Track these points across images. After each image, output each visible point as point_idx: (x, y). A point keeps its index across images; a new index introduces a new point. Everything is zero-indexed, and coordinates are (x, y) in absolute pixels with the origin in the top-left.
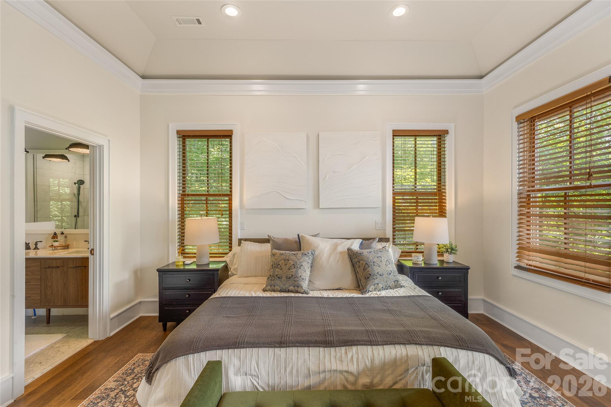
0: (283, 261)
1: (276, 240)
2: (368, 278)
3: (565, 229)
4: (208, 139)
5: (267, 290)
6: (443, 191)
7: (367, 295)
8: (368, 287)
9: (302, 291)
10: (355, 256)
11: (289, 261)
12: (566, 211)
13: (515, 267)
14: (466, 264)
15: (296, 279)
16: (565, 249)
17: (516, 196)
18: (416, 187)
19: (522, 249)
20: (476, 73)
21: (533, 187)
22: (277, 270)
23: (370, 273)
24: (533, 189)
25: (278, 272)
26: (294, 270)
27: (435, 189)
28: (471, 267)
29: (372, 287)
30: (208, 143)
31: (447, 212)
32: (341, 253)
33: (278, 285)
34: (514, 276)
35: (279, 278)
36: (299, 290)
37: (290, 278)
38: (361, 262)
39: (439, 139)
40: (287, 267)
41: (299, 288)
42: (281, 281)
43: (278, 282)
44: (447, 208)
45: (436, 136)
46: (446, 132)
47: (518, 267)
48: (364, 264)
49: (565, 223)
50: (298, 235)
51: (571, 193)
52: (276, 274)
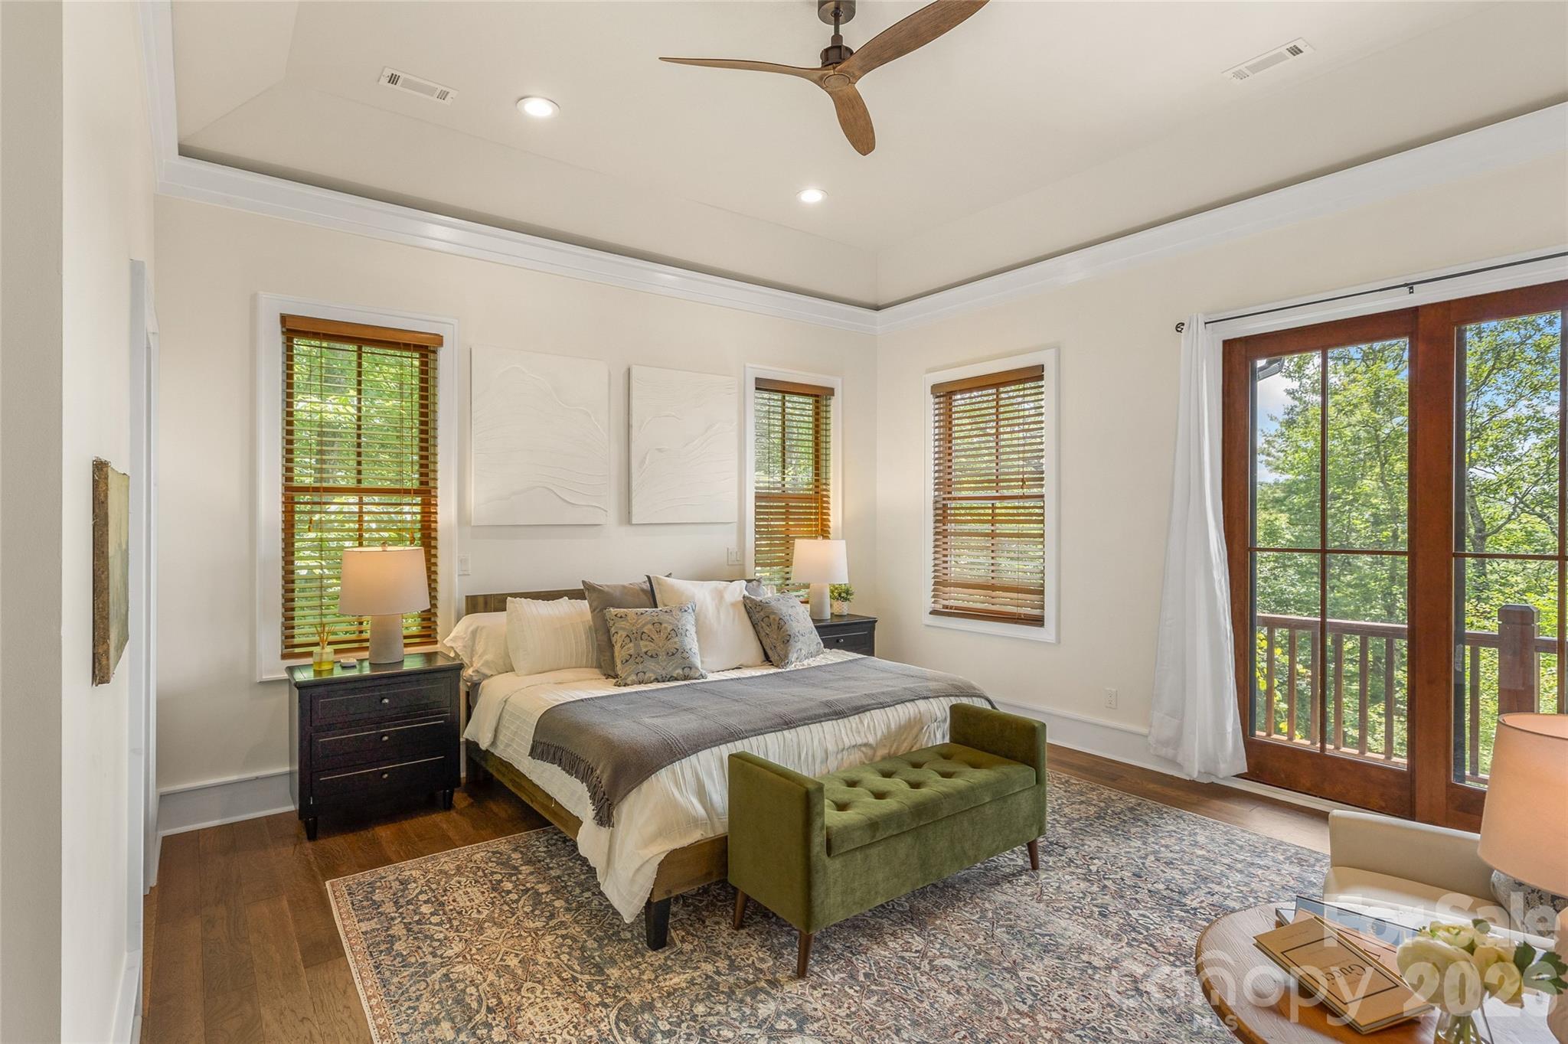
0: (650, 626)
1: (606, 589)
2: (788, 641)
3: (993, 551)
4: (360, 348)
5: (629, 682)
6: (825, 493)
7: (791, 668)
8: (790, 655)
9: (697, 675)
10: (758, 608)
11: (663, 625)
12: (992, 528)
13: (931, 613)
14: (872, 615)
15: (685, 655)
16: (993, 578)
17: (930, 506)
18: (784, 485)
19: (940, 584)
20: (870, 299)
21: (950, 493)
22: (642, 643)
23: (789, 633)
24: (950, 496)
25: (646, 646)
26: (676, 639)
27: (810, 490)
28: (878, 619)
29: (795, 655)
30: (360, 357)
31: (831, 530)
32: (734, 605)
33: (652, 671)
34: (928, 626)
35: (652, 656)
36: (692, 673)
37: (673, 654)
38: (772, 617)
39: (817, 401)
40: (663, 635)
41: (693, 670)
42: (658, 663)
43: (651, 664)
44: (831, 524)
45: (812, 395)
46: (830, 392)
47: (934, 612)
48: (777, 619)
49: (993, 544)
50: (649, 577)
51: (998, 504)
52: (644, 650)
